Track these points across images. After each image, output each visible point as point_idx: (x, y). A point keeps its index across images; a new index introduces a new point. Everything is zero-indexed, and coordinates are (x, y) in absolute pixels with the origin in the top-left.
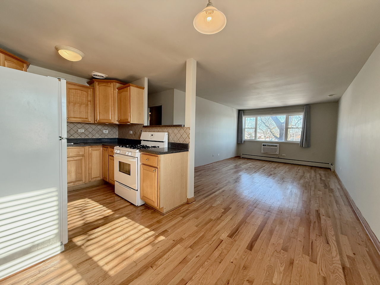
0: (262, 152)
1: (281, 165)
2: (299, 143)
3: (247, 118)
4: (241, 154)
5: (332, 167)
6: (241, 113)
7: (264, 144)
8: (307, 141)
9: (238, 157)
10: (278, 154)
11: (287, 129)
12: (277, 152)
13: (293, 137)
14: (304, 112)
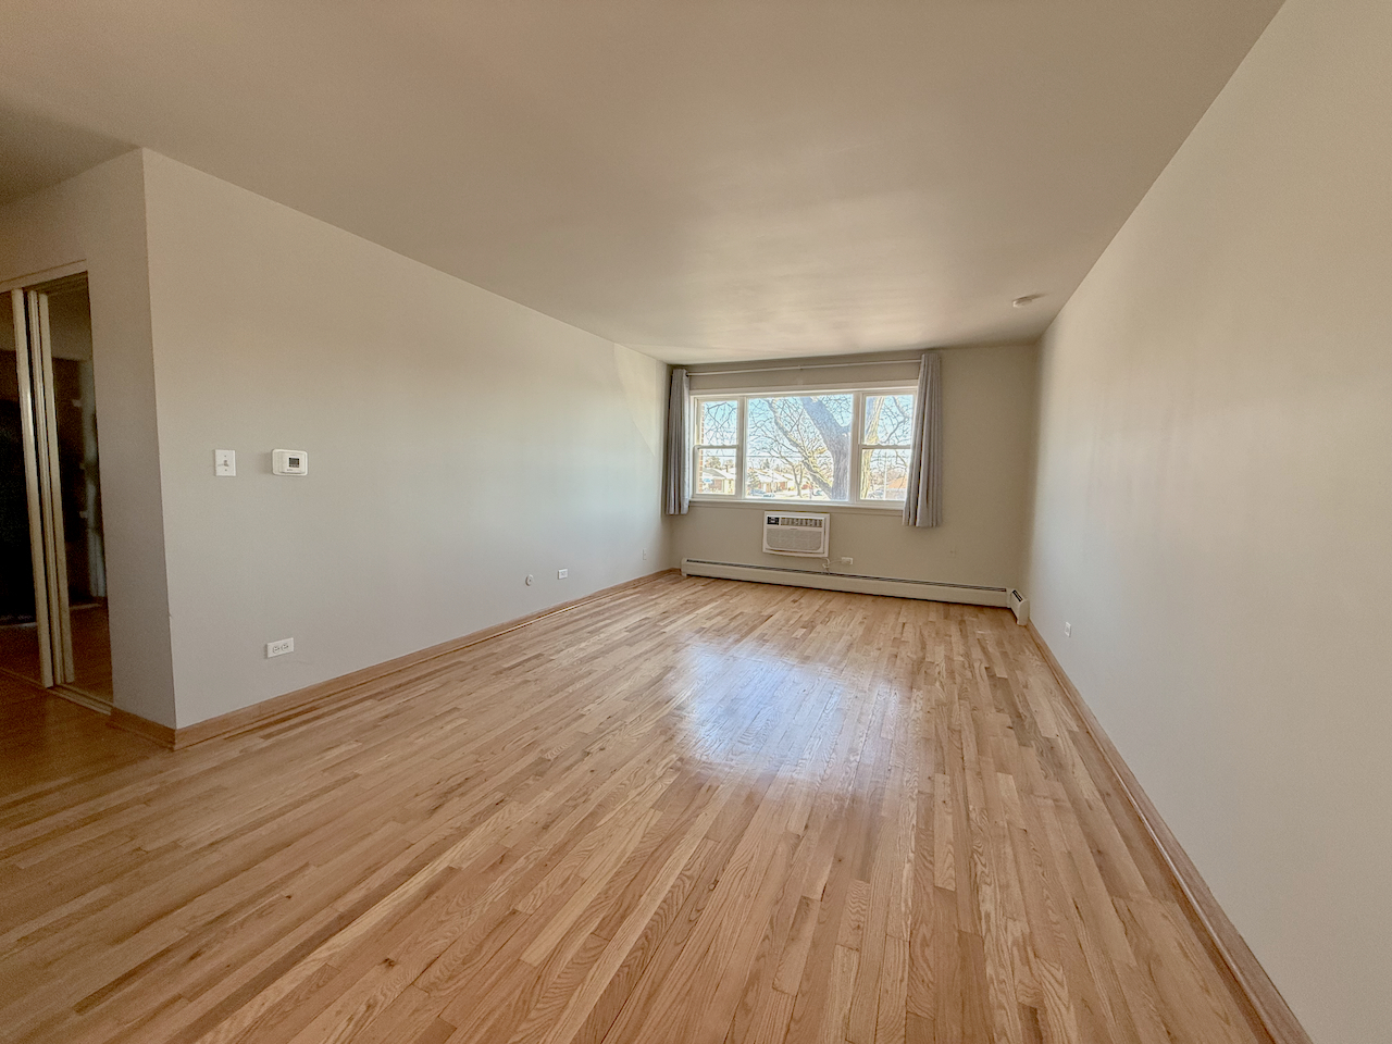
0: (764, 550)
1: (836, 604)
2: (903, 507)
3: (704, 405)
4: (684, 561)
5: (1017, 607)
6: (678, 379)
7: (773, 516)
8: (930, 502)
9: (670, 573)
10: (826, 555)
11: (858, 449)
12: (821, 550)
13: (882, 483)
14: (919, 381)
